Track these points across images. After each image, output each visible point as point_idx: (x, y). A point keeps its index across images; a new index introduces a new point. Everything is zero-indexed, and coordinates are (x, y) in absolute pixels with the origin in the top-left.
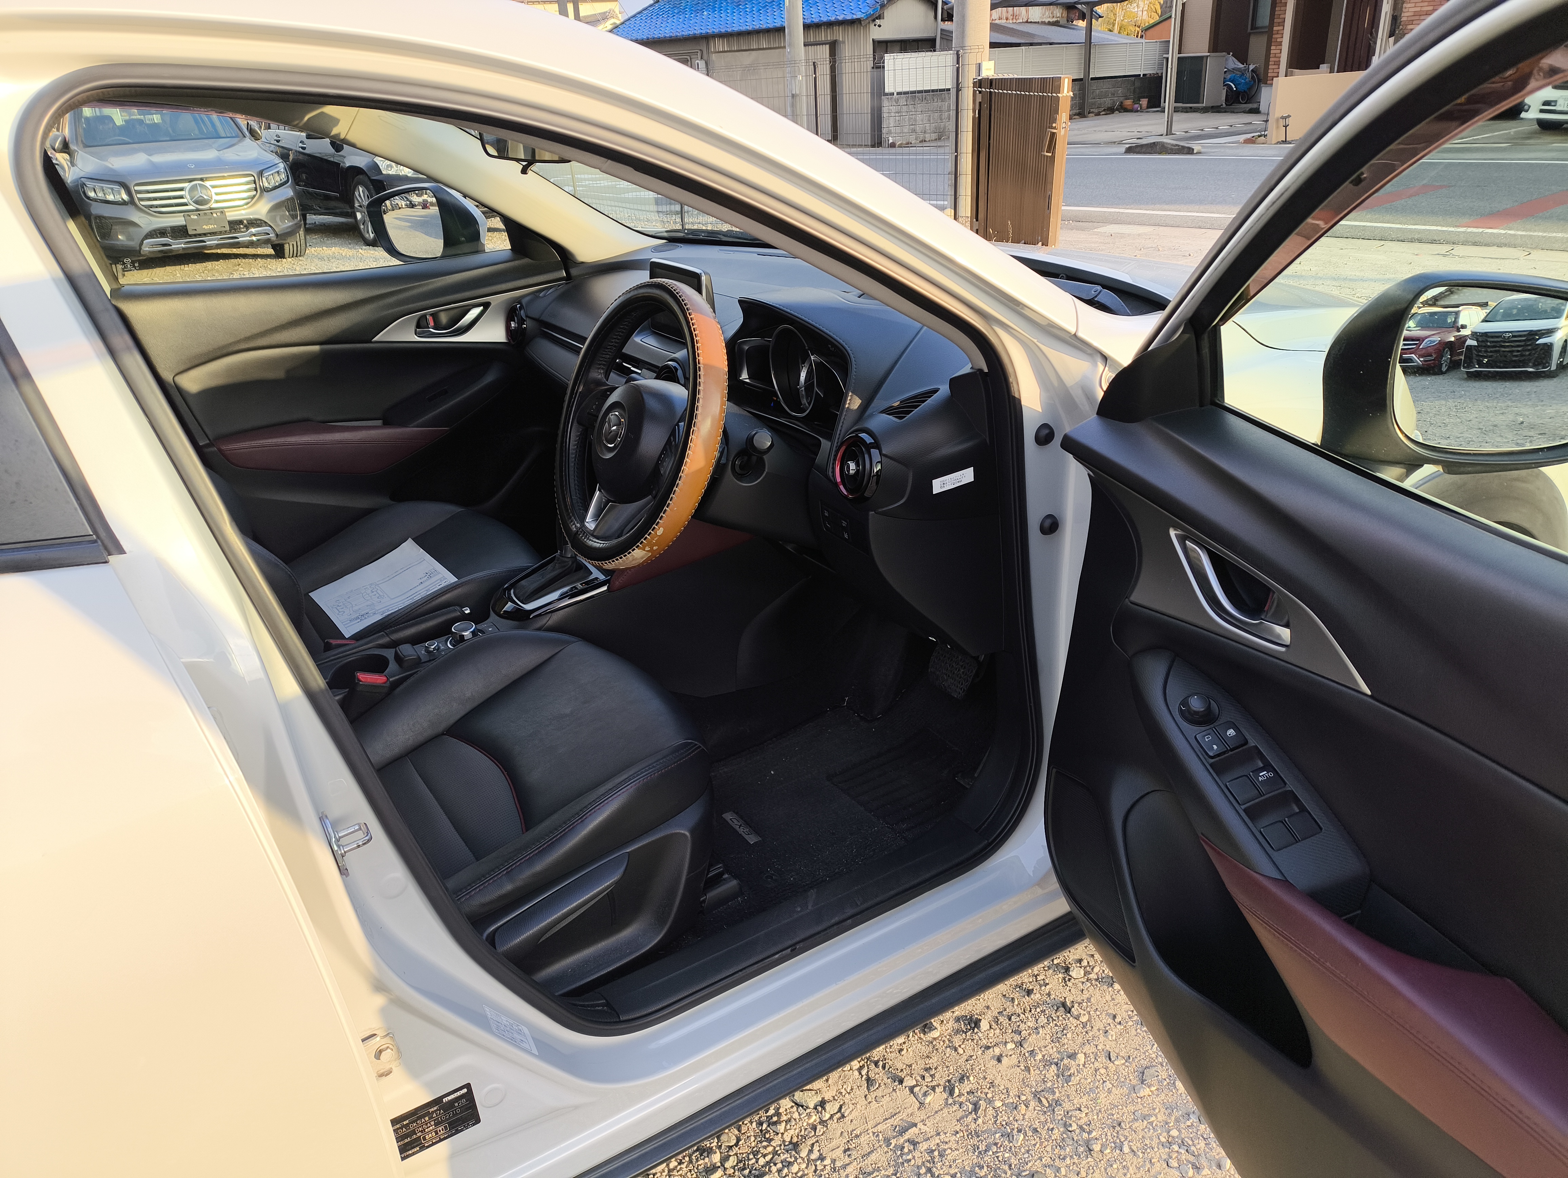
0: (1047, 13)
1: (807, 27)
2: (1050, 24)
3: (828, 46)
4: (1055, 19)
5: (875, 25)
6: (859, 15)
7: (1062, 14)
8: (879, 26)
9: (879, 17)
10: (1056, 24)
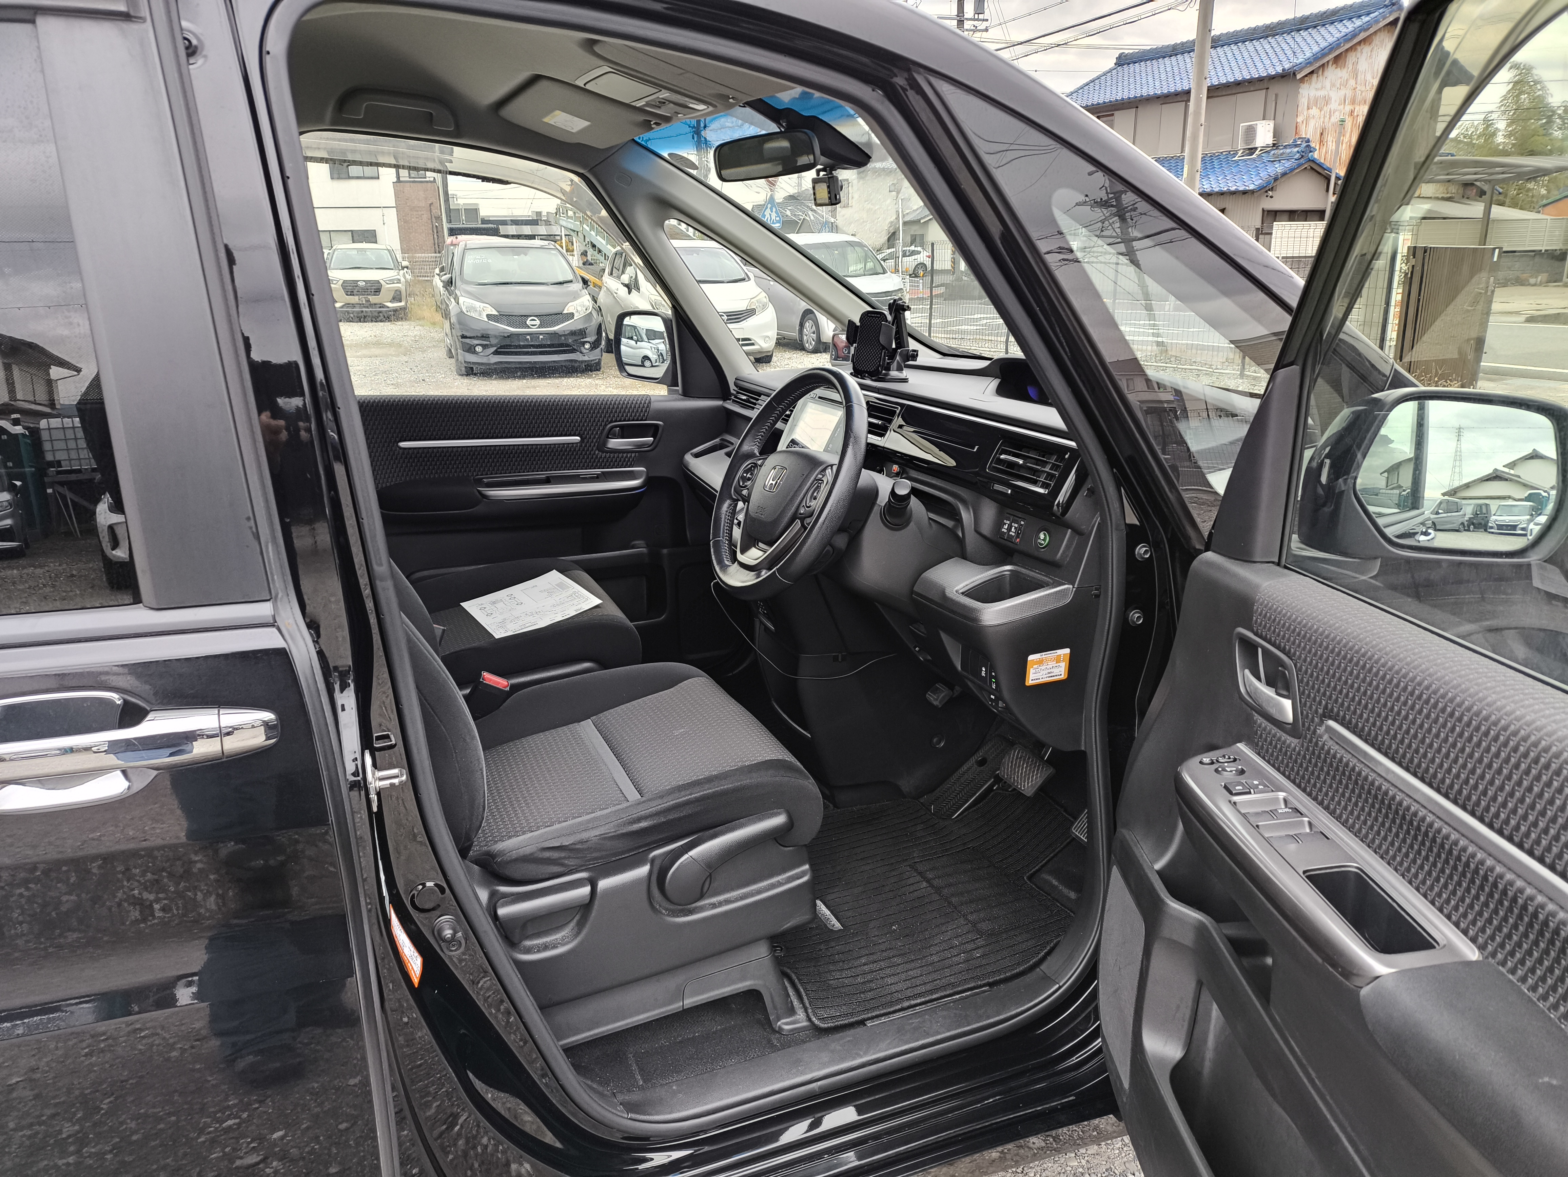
0: (1442, 189)
2: (1443, 199)
4: (1449, 195)
5: (1267, 196)
6: (1252, 187)
7: (1457, 190)
8: (1271, 197)
9: (1272, 189)
10: (1451, 199)
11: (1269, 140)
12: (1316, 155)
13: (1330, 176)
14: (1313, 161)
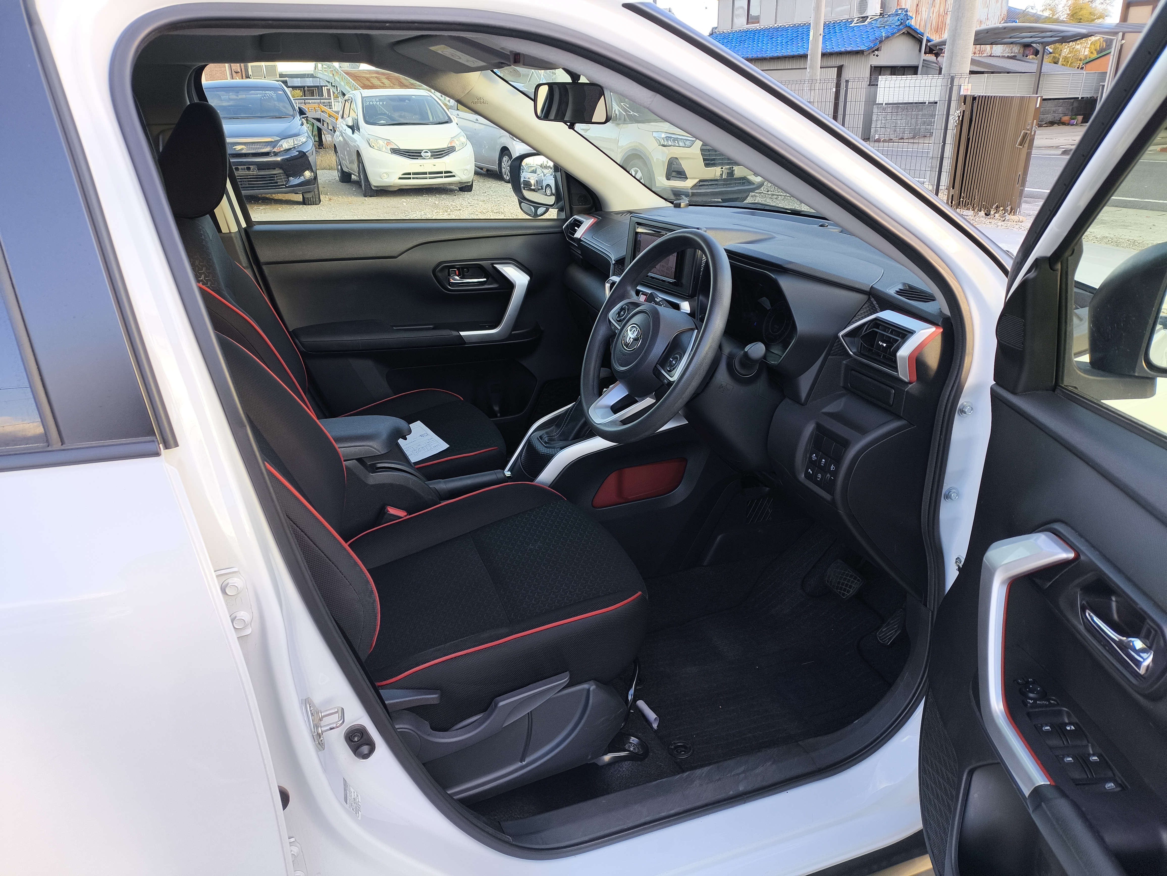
0: (1007, 50)
1: (823, 55)
2: (1008, 57)
3: (836, 69)
4: (1013, 54)
5: (874, 55)
6: (862, 48)
7: (1019, 50)
8: (877, 56)
9: (877, 50)
10: (1013, 58)
11: (878, 11)
12: (913, 23)
13: (922, 39)
14: (910, 27)
